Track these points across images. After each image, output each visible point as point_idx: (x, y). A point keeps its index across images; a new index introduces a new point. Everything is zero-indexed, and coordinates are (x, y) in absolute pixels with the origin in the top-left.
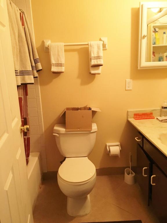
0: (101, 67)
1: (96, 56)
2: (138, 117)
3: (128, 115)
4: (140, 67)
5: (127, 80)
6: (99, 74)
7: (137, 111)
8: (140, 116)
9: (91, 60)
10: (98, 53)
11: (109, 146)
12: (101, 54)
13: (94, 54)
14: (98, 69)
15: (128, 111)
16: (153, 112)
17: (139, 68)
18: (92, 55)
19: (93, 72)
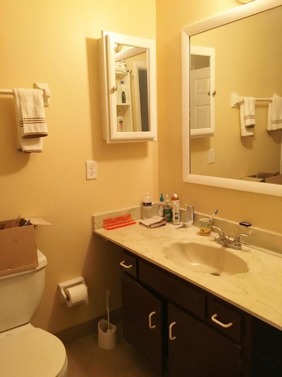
0: (42, 138)
1: (32, 116)
2: (110, 224)
3: (93, 223)
4: (111, 140)
5: (87, 161)
6: (39, 151)
7: (107, 215)
8: (113, 222)
9: (22, 124)
10: (36, 112)
11: (65, 288)
12: (42, 114)
13: (27, 112)
14: (38, 142)
15: (93, 217)
16: (132, 213)
17: (108, 142)
18: (25, 115)
19: (26, 148)
